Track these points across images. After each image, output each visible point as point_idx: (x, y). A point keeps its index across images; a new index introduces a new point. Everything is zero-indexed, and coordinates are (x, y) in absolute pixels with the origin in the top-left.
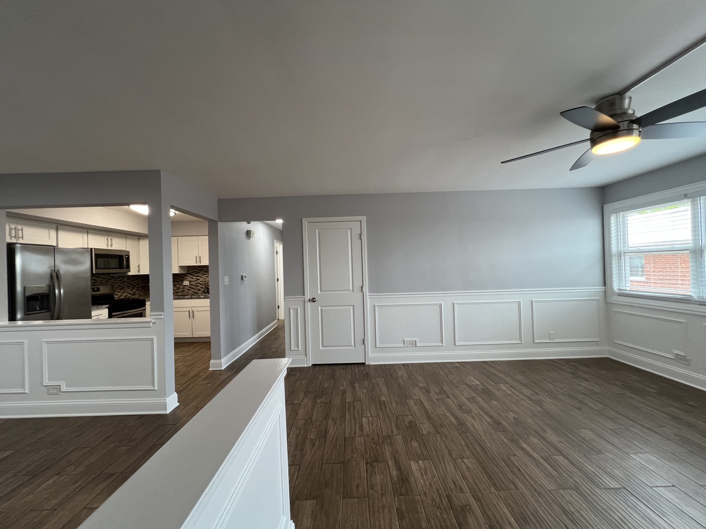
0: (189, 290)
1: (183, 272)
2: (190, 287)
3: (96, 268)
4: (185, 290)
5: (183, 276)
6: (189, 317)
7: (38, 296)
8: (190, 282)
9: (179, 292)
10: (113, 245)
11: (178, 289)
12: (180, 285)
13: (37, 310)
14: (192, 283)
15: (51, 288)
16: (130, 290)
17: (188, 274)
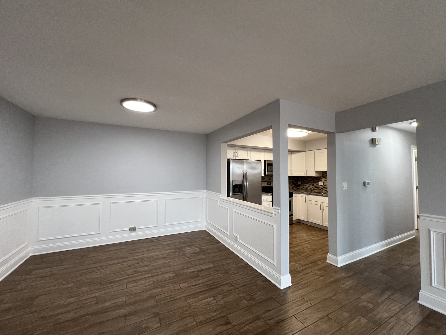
0: (323, 189)
1: (318, 176)
2: (324, 187)
3: (268, 172)
4: (320, 188)
5: (319, 178)
6: (321, 209)
7: (238, 186)
8: (324, 183)
9: (316, 190)
11: (316, 188)
12: (317, 184)
13: (238, 193)
14: (325, 184)
15: (243, 182)
17: (323, 177)
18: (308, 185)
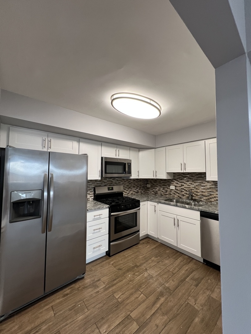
0: (174, 194)
1: (170, 178)
2: (176, 192)
3: (106, 173)
4: (171, 193)
5: (170, 181)
6: (175, 224)
8: (176, 187)
9: (167, 195)
10: (120, 155)
11: (166, 192)
12: (168, 188)
15: (41, 193)
16: (135, 189)
17: (174, 179)
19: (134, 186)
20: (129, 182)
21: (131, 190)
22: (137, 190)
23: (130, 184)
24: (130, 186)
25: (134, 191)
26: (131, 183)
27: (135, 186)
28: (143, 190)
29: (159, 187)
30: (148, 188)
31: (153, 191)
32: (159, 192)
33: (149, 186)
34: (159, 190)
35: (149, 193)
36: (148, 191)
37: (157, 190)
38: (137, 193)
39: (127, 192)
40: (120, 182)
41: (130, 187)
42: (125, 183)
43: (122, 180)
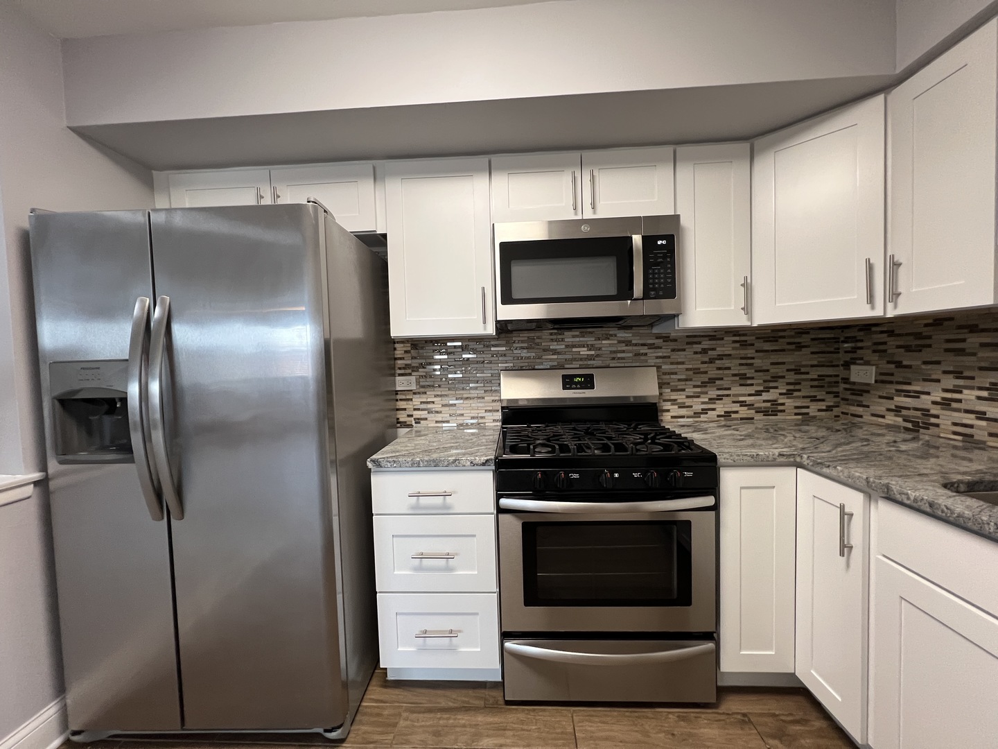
10: (599, 201)
16: (751, 390)
18: (938, 395)
19: (743, 377)
20: (704, 351)
21: (720, 398)
22: (765, 396)
23: (711, 361)
24: (713, 373)
25: (743, 404)
26: (720, 357)
27: (750, 372)
28: (814, 399)
29: (950, 382)
30: (860, 391)
31: (898, 410)
32: (946, 419)
33: (863, 374)
34: (946, 404)
35: (867, 418)
36: (860, 410)
37: (925, 401)
38: (766, 412)
39: (688, 402)
40: (644, 350)
41: (712, 381)
42: (679, 356)
43: (659, 342)
